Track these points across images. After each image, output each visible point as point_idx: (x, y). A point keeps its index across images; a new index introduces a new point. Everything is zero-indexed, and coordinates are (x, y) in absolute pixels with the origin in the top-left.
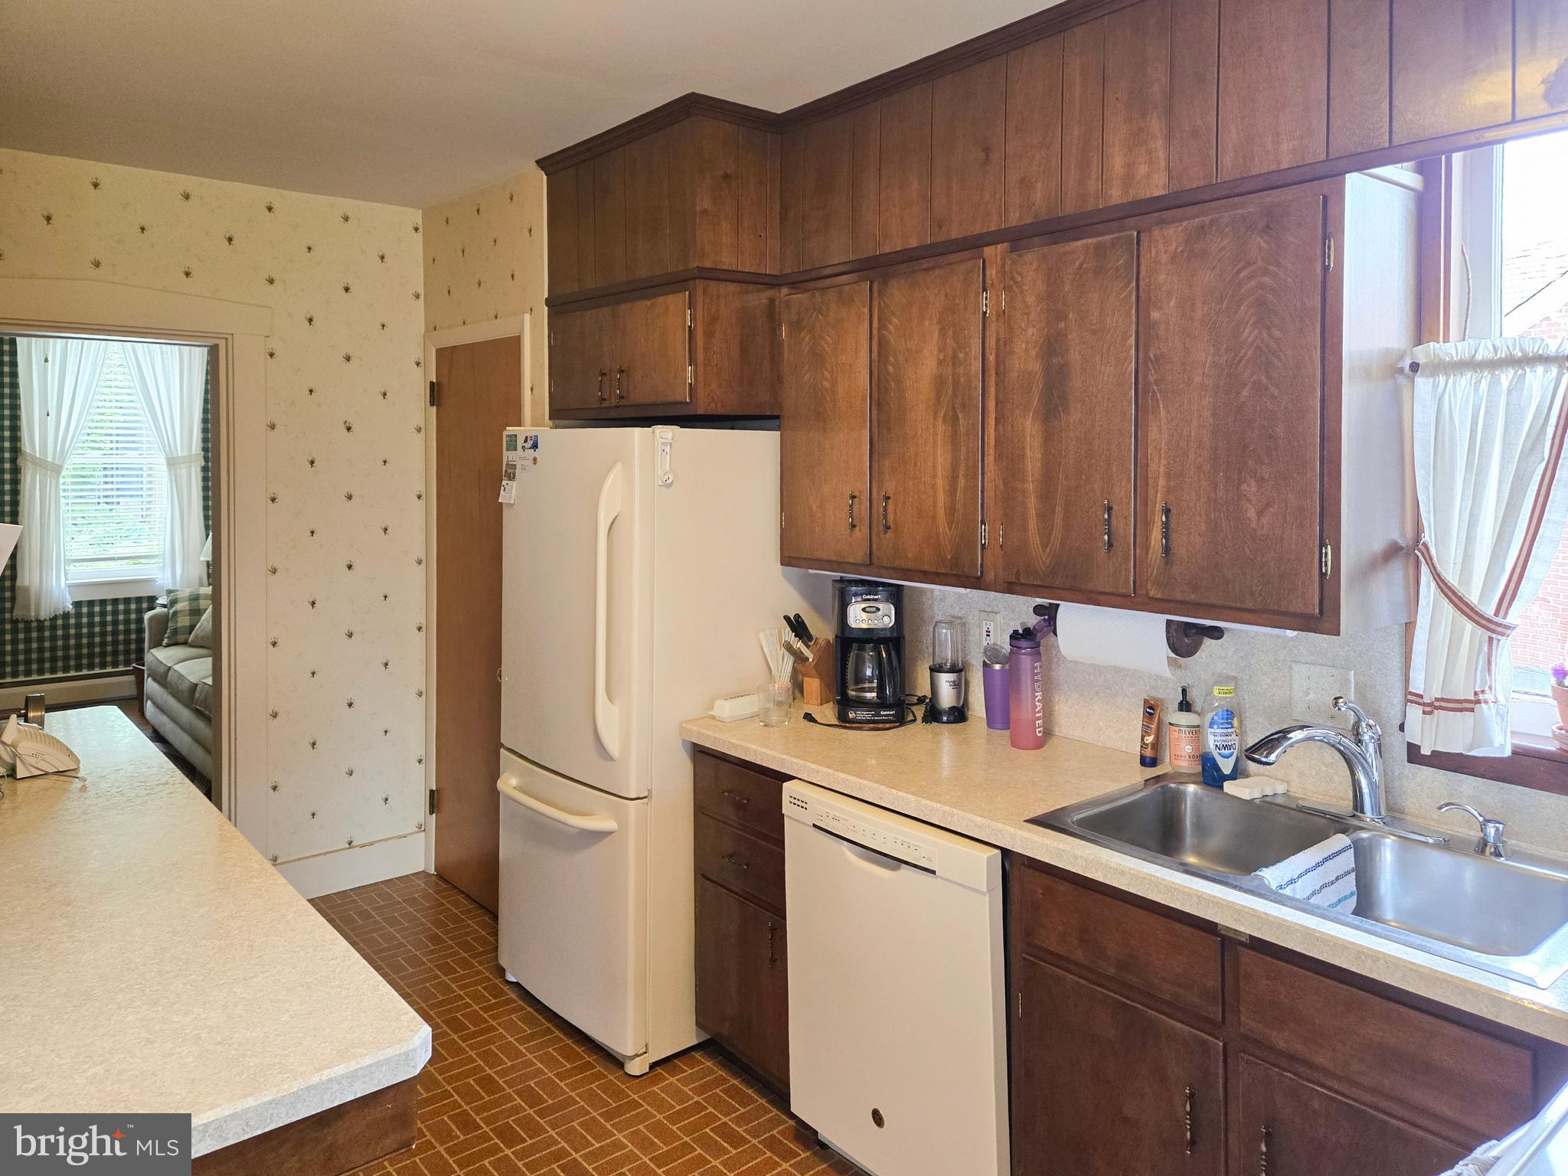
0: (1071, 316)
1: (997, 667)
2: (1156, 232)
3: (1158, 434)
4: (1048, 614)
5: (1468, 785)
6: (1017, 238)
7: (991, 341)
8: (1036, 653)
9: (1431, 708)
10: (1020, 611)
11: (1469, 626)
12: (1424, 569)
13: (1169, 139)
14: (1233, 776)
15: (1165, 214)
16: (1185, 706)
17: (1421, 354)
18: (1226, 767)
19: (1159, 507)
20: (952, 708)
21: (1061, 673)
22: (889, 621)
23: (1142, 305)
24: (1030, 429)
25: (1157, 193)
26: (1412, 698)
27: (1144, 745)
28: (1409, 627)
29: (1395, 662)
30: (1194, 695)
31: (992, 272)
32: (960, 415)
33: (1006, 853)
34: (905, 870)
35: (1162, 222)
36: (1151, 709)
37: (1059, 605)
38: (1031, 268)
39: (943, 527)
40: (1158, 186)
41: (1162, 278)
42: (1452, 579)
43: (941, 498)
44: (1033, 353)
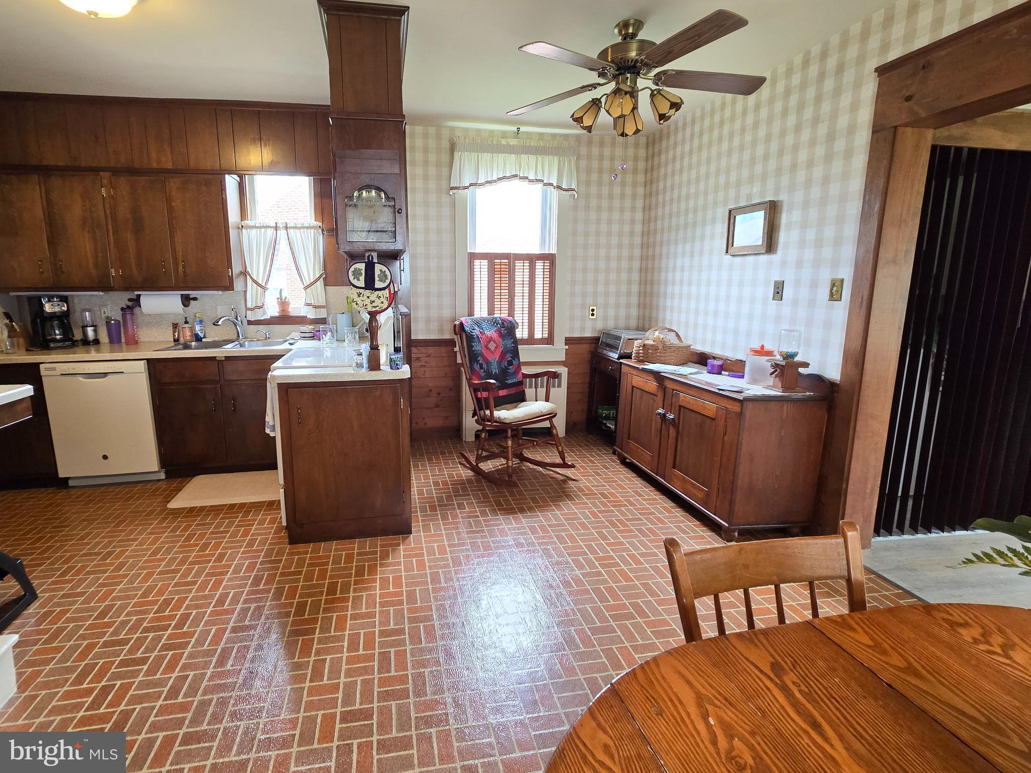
0: (142, 200)
1: (113, 322)
2: (171, 180)
3: (178, 238)
4: (137, 301)
5: (261, 327)
6: (116, 172)
7: (107, 206)
8: (132, 314)
9: (252, 310)
10: (122, 298)
11: (260, 288)
12: (248, 277)
13: (172, 152)
14: (204, 338)
15: (173, 175)
16: (186, 322)
17: (245, 223)
18: (201, 335)
19: (180, 260)
20: (94, 340)
21: (140, 319)
22: (65, 308)
23: (169, 200)
24: (129, 237)
25: (169, 168)
26: (247, 309)
27: (174, 336)
28: (245, 292)
29: (243, 302)
30: (188, 320)
31: (105, 181)
32: (96, 230)
33: (148, 360)
34: (109, 376)
35: (172, 177)
36: (175, 326)
37: (140, 295)
38: (123, 182)
39: (93, 271)
40: (169, 166)
41: (174, 193)
42: (255, 279)
43: (91, 261)
44: (128, 211)
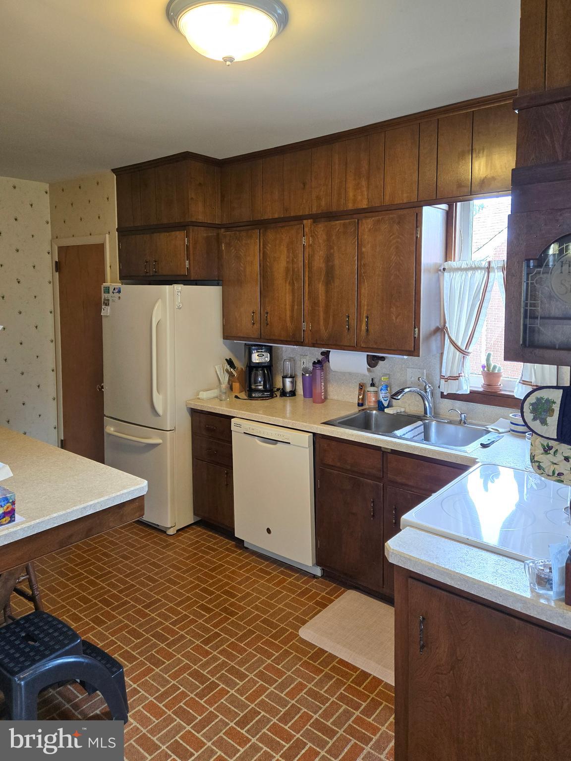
0: (335, 248)
1: (307, 375)
2: (364, 221)
3: (364, 291)
4: (326, 355)
5: (458, 404)
6: (316, 218)
7: (307, 255)
8: (322, 369)
9: (447, 380)
10: (315, 353)
11: (458, 353)
12: (446, 335)
13: (368, 188)
14: (388, 407)
15: (367, 214)
16: (373, 385)
17: (447, 265)
18: (386, 404)
19: (365, 315)
20: (291, 391)
21: (330, 376)
22: (268, 359)
23: (359, 246)
24: (321, 288)
25: (364, 207)
26: (442, 377)
27: (359, 399)
28: (442, 354)
29: (438, 366)
30: (376, 381)
31: (306, 230)
32: (295, 282)
33: (314, 434)
34: (279, 444)
35: (366, 217)
36: (362, 387)
37: (330, 351)
38: (321, 228)
39: (289, 324)
40: (364, 204)
41: (366, 237)
42: (454, 339)
43: (288, 313)
44: (322, 261)
